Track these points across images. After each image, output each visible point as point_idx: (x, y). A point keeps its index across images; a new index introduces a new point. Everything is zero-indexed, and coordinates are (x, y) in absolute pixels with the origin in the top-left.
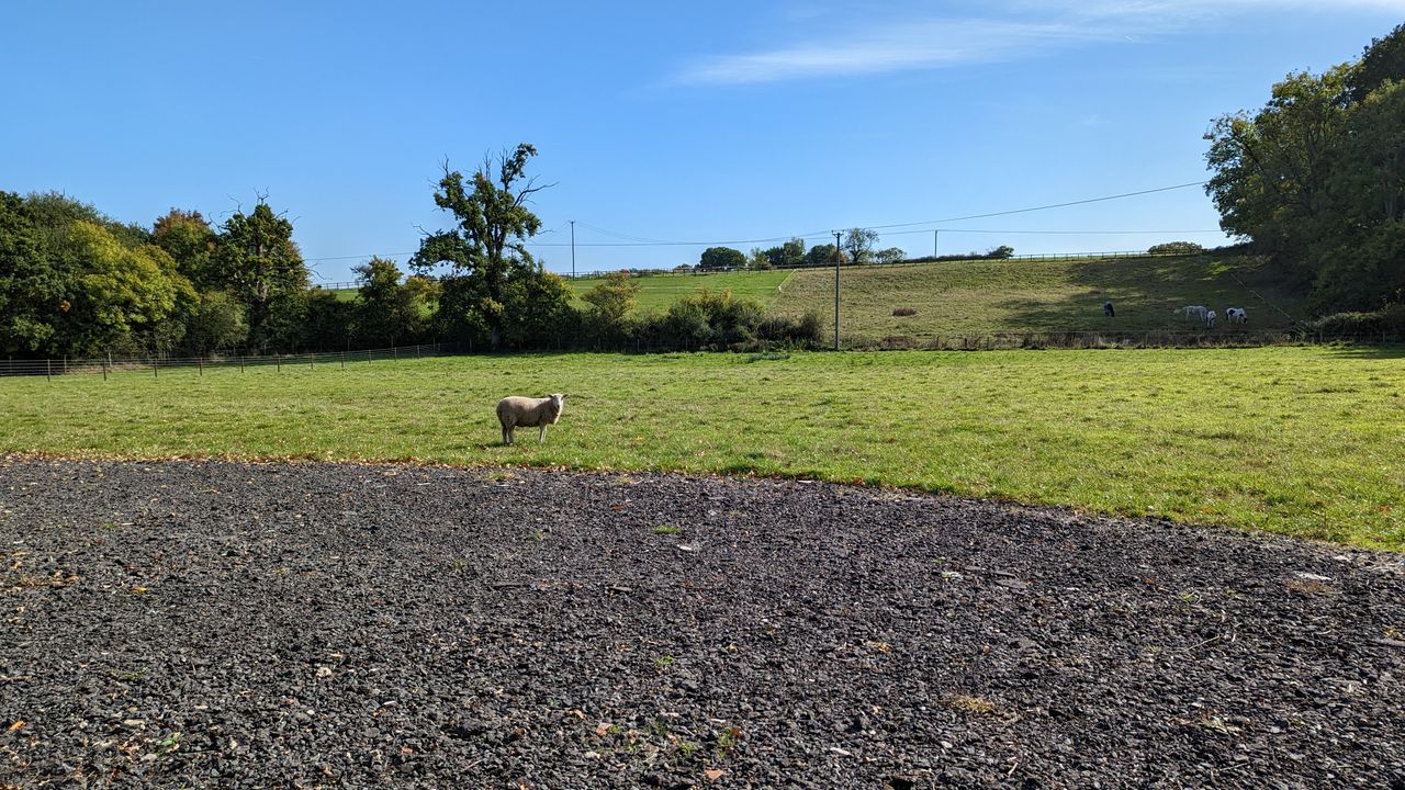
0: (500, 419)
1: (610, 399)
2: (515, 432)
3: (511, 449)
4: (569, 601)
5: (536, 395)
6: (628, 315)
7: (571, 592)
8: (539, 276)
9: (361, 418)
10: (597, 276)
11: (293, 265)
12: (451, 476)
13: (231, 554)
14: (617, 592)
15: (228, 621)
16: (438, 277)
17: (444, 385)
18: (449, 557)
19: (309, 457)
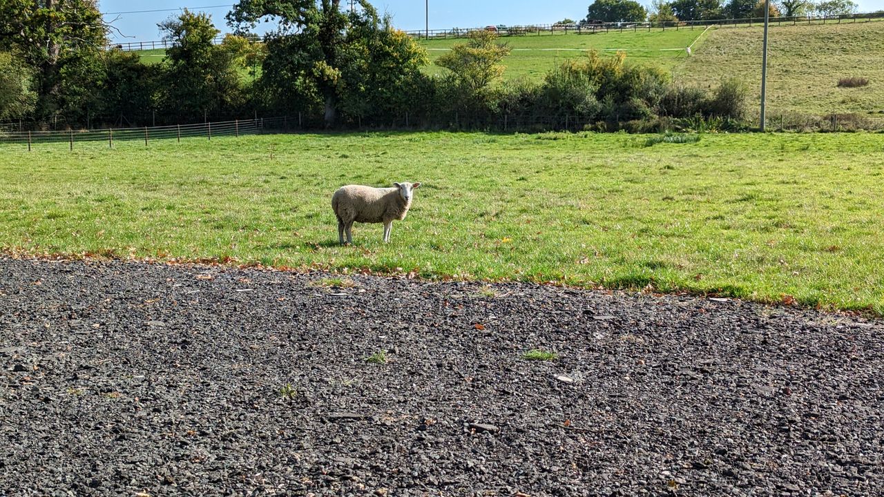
0: (336, 212)
1: (470, 190)
2: (353, 228)
3: (349, 250)
4: (420, 439)
5: (380, 183)
6: (493, 85)
7: (422, 428)
8: (384, 35)
9: (169, 208)
10: (455, 35)
11: (89, 19)
12: (277, 281)
13: (18, 368)
14: (479, 430)
15: (17, 448)
16: (261, 35)
17: (268, 169)
18: (275, 380)
19: (108, 255)
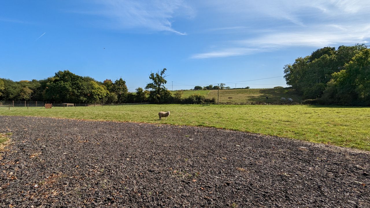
0: (159, 115)
1: (178, 112)
3: (161, 121)
4: (170, 148)
5: (165, 111)
6: (181, 98)
7: (170, 147)
8: (166, 91)
9: (136, 115)
10: (176, 91)
11: (125, 88)
12: (150, 125)
13: (113, 138)
14: (178, 147)
15: (112, 150)
16: (149, 91)
17: (150, 109)
18: (150, 140)
19: (127, 121)
